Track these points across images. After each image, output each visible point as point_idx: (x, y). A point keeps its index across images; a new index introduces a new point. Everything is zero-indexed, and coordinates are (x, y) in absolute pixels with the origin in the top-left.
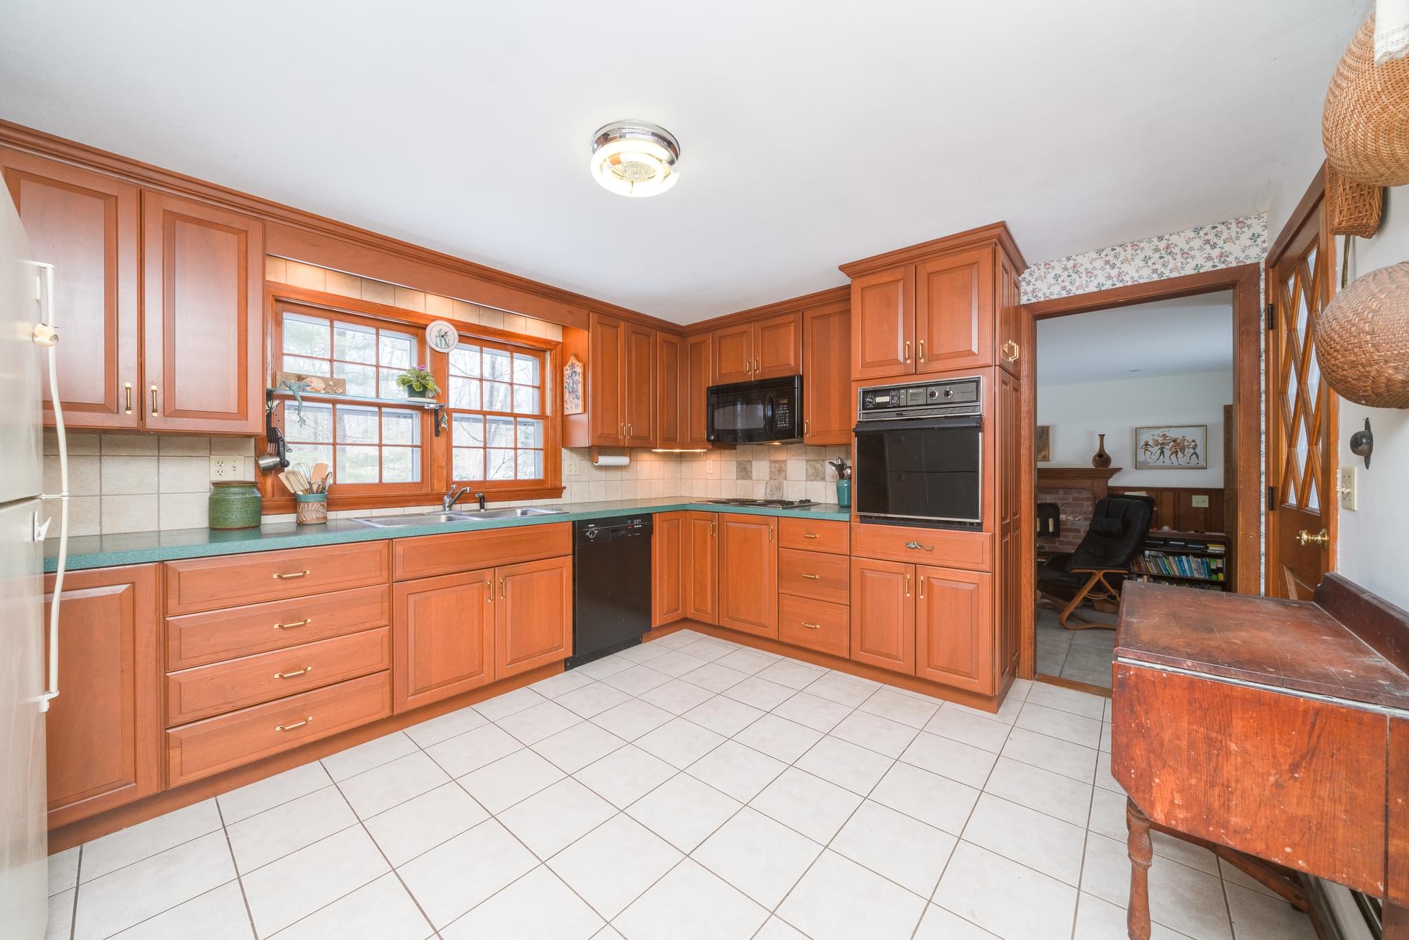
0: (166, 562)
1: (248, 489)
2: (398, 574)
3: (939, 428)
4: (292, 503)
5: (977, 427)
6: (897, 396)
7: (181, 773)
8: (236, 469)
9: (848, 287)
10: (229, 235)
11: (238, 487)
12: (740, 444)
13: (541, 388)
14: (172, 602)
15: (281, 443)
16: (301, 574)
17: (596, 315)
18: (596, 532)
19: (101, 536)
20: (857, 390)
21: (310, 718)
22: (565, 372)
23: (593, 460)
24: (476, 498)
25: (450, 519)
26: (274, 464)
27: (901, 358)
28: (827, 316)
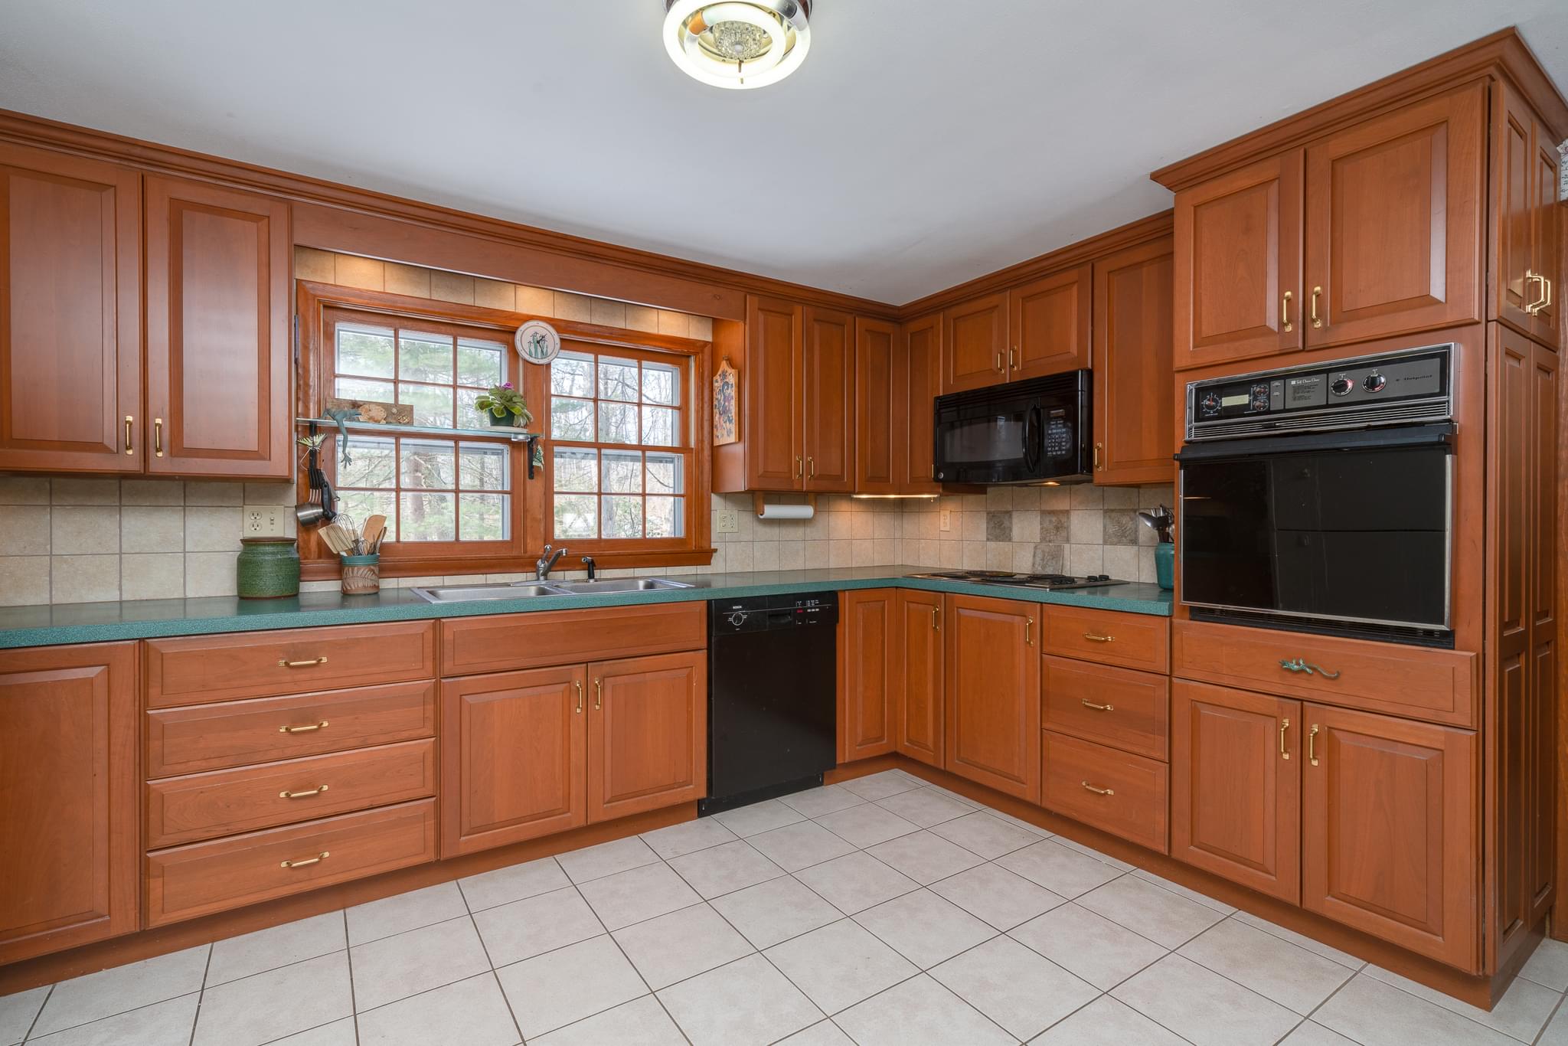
0: (147, 640)
1: (280, 548)
2: (448, 667)
3: (1353, 449)
4: (339, 566)
5: (1439, 443)
6: (1264, 393)
7: (163, 910)
8: (275, 522)
9: (1169, 215)
10: (247, 224)
11: (273, 545)
12: (994, 485)
13: (683, 409)
14: (154, 691)
15: (326, 489)
16: (314, 662)
17: (756, 299)
18: (745, 617)
19: (121, 602)
20: (1187, 387)
21: (327, 854)
22: (716, 384)
23: (757, 512)
24: (582, 564)
25: (542, 592)
26: (316, 517)
27: (1273, 323)
28: (1139, 265)
